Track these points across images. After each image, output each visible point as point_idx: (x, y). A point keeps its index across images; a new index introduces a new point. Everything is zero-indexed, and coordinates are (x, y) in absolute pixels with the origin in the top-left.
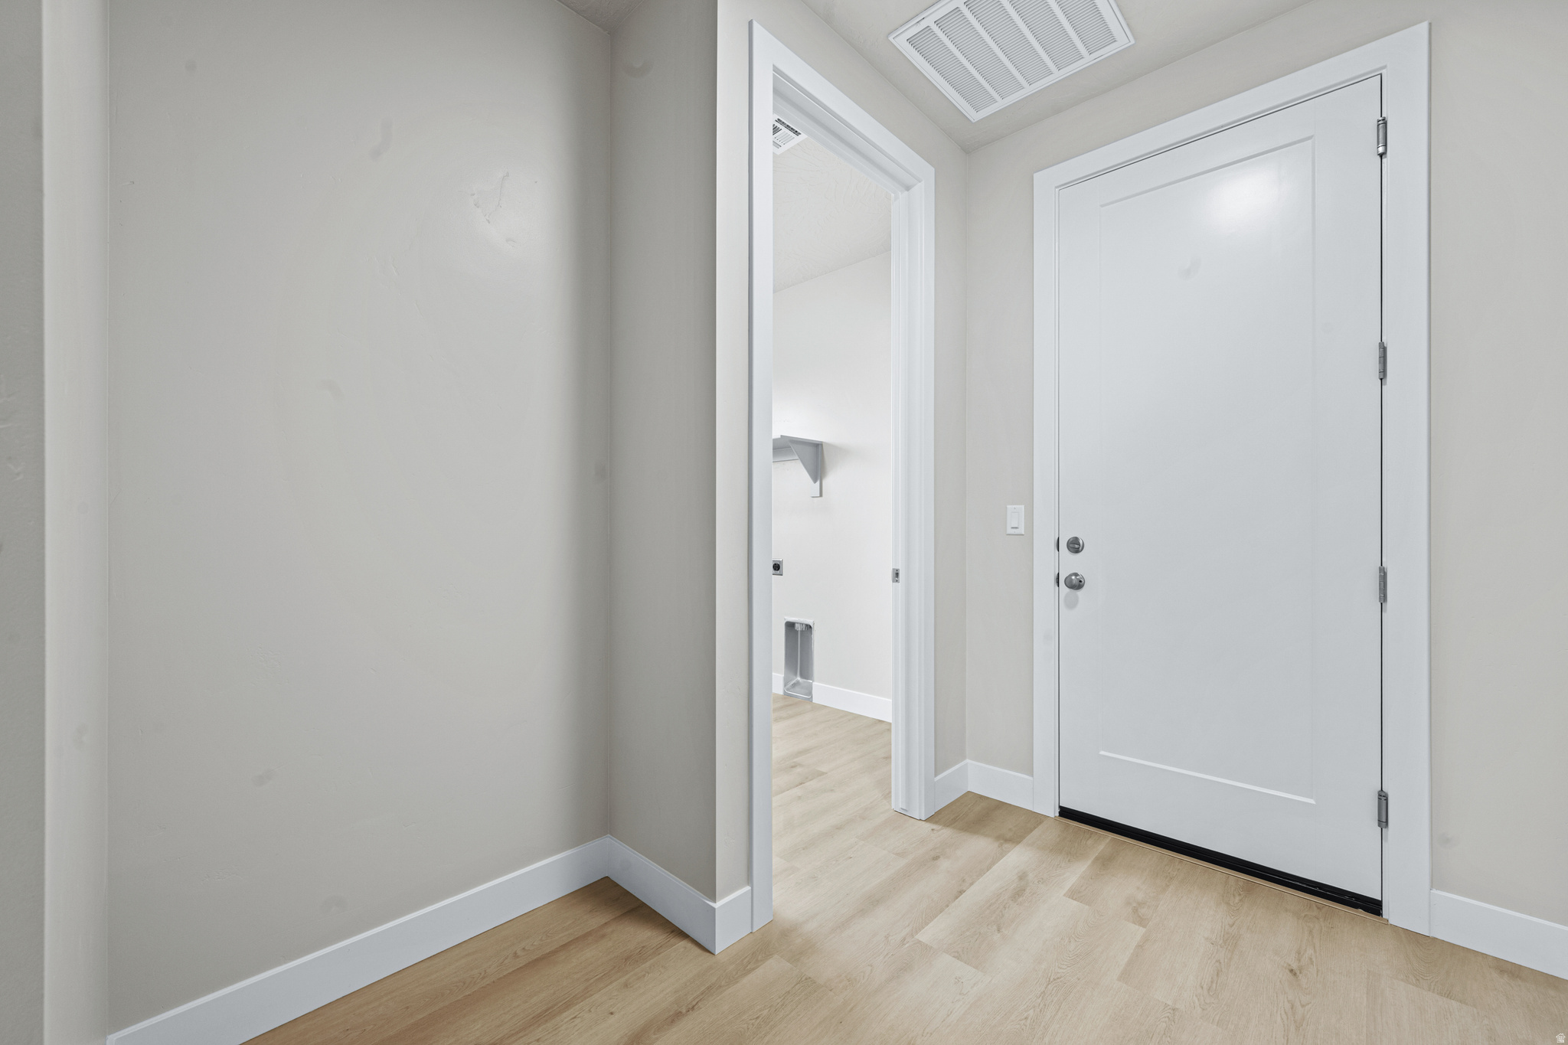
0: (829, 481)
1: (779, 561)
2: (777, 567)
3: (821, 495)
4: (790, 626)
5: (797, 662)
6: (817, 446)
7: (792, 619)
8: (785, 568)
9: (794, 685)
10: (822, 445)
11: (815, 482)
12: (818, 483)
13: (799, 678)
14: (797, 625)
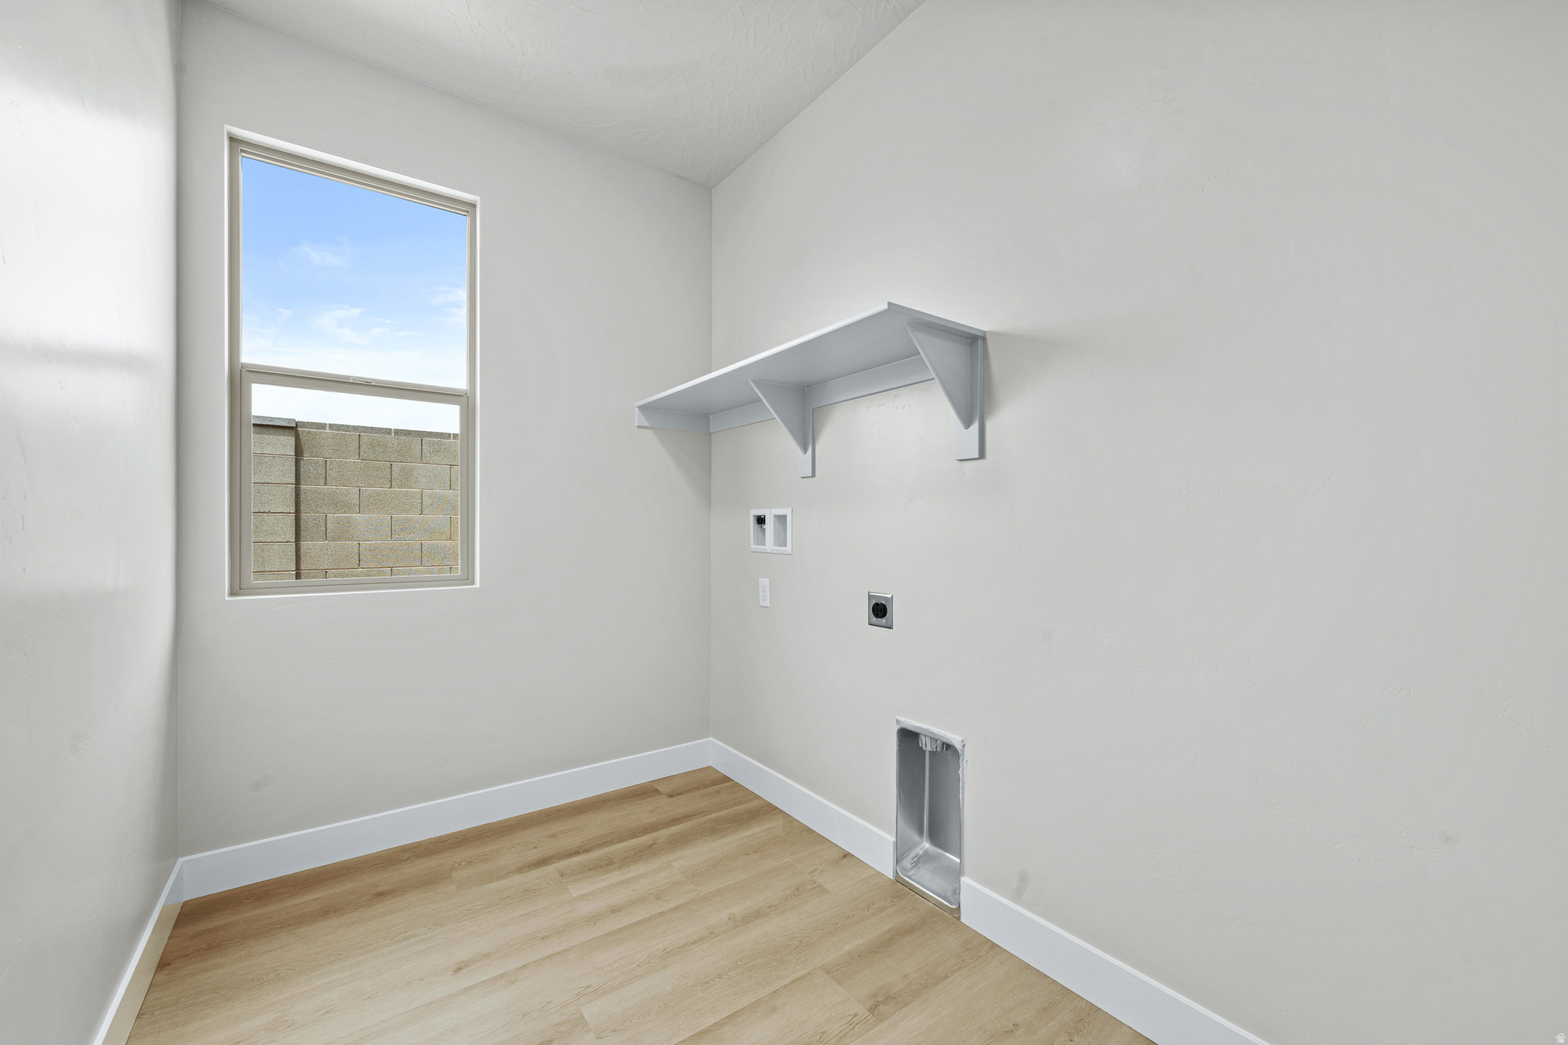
0: (1003, 423)
1: (886, 599)
2: (880, 610)
3: (982, 455)
4: (908, 737)
5: (923, 804)
6: (973, 341)
7: (913, 723)
8: (896, 612)
9: (919, 861)
10: (984, 339)
11: (968, 424)
12: (975, 427)
13: (927, 845)
14: (921, 736)
